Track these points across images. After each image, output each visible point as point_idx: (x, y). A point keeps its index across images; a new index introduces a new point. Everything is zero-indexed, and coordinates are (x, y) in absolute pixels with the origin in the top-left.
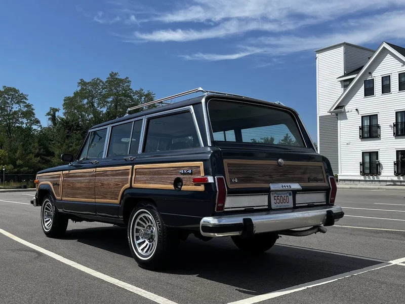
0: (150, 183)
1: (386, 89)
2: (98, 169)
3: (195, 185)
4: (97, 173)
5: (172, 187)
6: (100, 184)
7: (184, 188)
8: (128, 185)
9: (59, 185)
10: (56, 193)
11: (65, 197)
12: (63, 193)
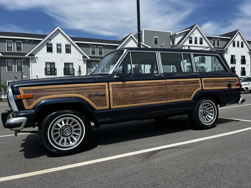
0: (215, 87)
1: (59, 51)
2: (168, 80)
3: (236, 86)
4: (167, 83)
5: (227, 88)
6: (174, 90)
7: (232, 87)
8: (200, 89)
9: (105, 95)
10: (96, 104)
11: (118, 105)
12: (113, 102)
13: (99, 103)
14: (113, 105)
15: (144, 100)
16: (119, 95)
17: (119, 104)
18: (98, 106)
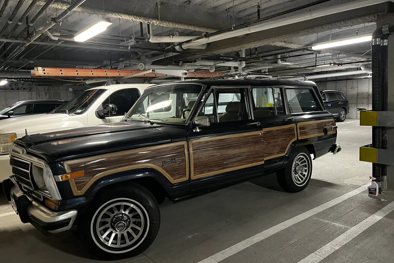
3: (333, 131)
9: (184, 160)
10: (172, 175)
11: (200, 174)
12: (194, 170)
13: (176, 173)
14: (195, 174)
15: (235, 162)
16: (201, 158)
17: (202, 172)
18: (175, 177)
